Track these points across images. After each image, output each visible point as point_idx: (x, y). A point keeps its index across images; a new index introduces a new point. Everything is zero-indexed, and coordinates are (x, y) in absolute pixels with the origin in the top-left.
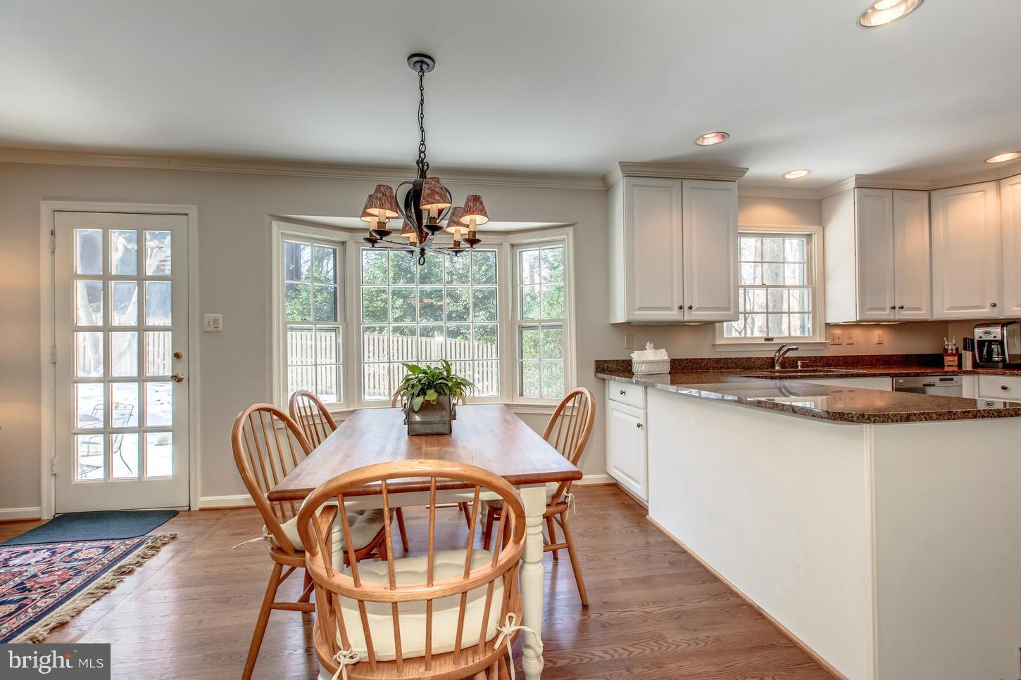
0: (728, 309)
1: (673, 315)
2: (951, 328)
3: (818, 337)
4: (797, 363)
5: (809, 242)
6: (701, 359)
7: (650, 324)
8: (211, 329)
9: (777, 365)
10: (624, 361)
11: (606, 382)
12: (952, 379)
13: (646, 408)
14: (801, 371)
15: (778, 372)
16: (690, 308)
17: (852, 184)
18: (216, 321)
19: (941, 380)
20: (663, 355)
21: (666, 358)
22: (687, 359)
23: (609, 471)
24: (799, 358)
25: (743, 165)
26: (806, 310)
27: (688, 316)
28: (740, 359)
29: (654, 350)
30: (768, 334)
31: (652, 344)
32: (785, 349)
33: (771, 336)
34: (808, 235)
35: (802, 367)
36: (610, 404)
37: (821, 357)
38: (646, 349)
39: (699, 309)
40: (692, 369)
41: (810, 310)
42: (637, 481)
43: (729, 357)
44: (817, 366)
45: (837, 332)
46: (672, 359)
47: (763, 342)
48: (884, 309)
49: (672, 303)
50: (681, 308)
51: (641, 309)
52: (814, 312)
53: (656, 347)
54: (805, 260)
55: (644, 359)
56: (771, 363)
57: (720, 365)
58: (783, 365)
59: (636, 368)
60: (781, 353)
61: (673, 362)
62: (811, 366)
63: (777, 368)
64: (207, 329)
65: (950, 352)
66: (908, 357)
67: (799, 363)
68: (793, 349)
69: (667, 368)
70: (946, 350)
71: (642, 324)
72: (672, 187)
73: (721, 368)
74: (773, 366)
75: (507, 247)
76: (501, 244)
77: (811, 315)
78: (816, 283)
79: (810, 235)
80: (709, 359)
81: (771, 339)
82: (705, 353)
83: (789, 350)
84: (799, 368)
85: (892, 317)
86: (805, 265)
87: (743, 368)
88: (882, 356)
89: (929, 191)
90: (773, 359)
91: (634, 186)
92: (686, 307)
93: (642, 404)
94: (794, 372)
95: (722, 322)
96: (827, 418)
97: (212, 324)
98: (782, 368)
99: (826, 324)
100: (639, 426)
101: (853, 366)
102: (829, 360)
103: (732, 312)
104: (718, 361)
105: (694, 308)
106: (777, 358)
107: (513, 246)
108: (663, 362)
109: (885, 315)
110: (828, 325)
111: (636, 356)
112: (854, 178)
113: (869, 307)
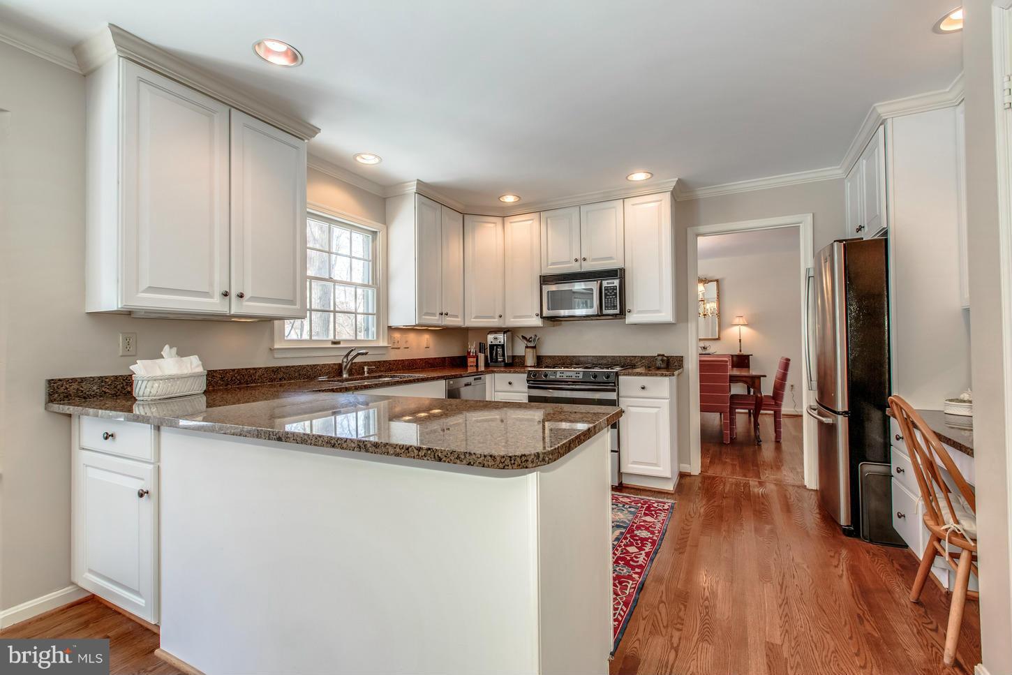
0: (292, 302)
1: (214, 305)
2: (470, 334)
3: (381, 341)
4: (363, 369)
5: (374, 240)
6: (254, 369)
7: (171, 316)
9: (344, 372)
10: (116, 377)
11: (75, 421)
12: (480, 378)
13: (159, 460)
14: (368, 378)
15: (347, 380)
16: (241, 296)
17: (412, 188)
19: (475, 379)
20: (193, 365)
21: (200, 369)
22: (233, 370)
23: (76, 579)
24: (366, 363)
25: (315, 122)
26: (370, 311)
27: (236, 308)
28: (304, 367)
29: (178, 358)
31: (174, 350)
32: (354, 353)
33: (337, 338)
34: (373, 232)
35: (368, 373)
36: (82, 459)
37: (384, 361)
38: (162, 357)
39: (253, 299)
40: (240, 383)
41: (375, 312)
42: (137, 593)
43: (291, 365)
44: (382, 371)
45: (397, 335)
46: (209, 371)
47: (330, 345)
48: (434, 315)
49: (211, 285)
50: (226, 294)
51: (151, 289)
52: (378, 314)
53: (182, 353)
54: (370, 258)
55: (158, 373)
56: (337, 371)
57: (279, 376)
58: (350, 372)
59: (140, 390)
60: (350, 358)
61: (211, 375)
62: (376, 372)
63: (345, 376)
65: (471, 354)
67: (366, 369)
68: (362, 354)
69: (201, 385)
70: (469, 353)
71: (153, 316)
72: (215, 112)
73: (280, 379)
74: (340, 374)
77: (375, 317)
78: (380, 283)
79: (374, 233)
80: (266, 368)
81: (338, 343)
82: (260, 360)
83: (359, 354)
84: (366, 375)
85: (440, 323)
86: (371, 263)
87: (308, 377)
88: (429, 359)
89: (464, 214)
90: (340, 365)
91: (141, 80)
92: (233, 294)
93: (148, 453)
94: (362, 379)
95: (282, 318)
96: (492, 466)
98: (349, 375)
99: (388, 327)
100: (141, 495)
101: (409, 369)
102: (390, 364)
103: (298, 307)
104: (276, 370)
105: (247, 296)
106: (345, 364)
108: (194, 376)
109: (435, 320)
110: (390, 328)
111: (141, 369)
112: (416, 182)
113: (425, 311)
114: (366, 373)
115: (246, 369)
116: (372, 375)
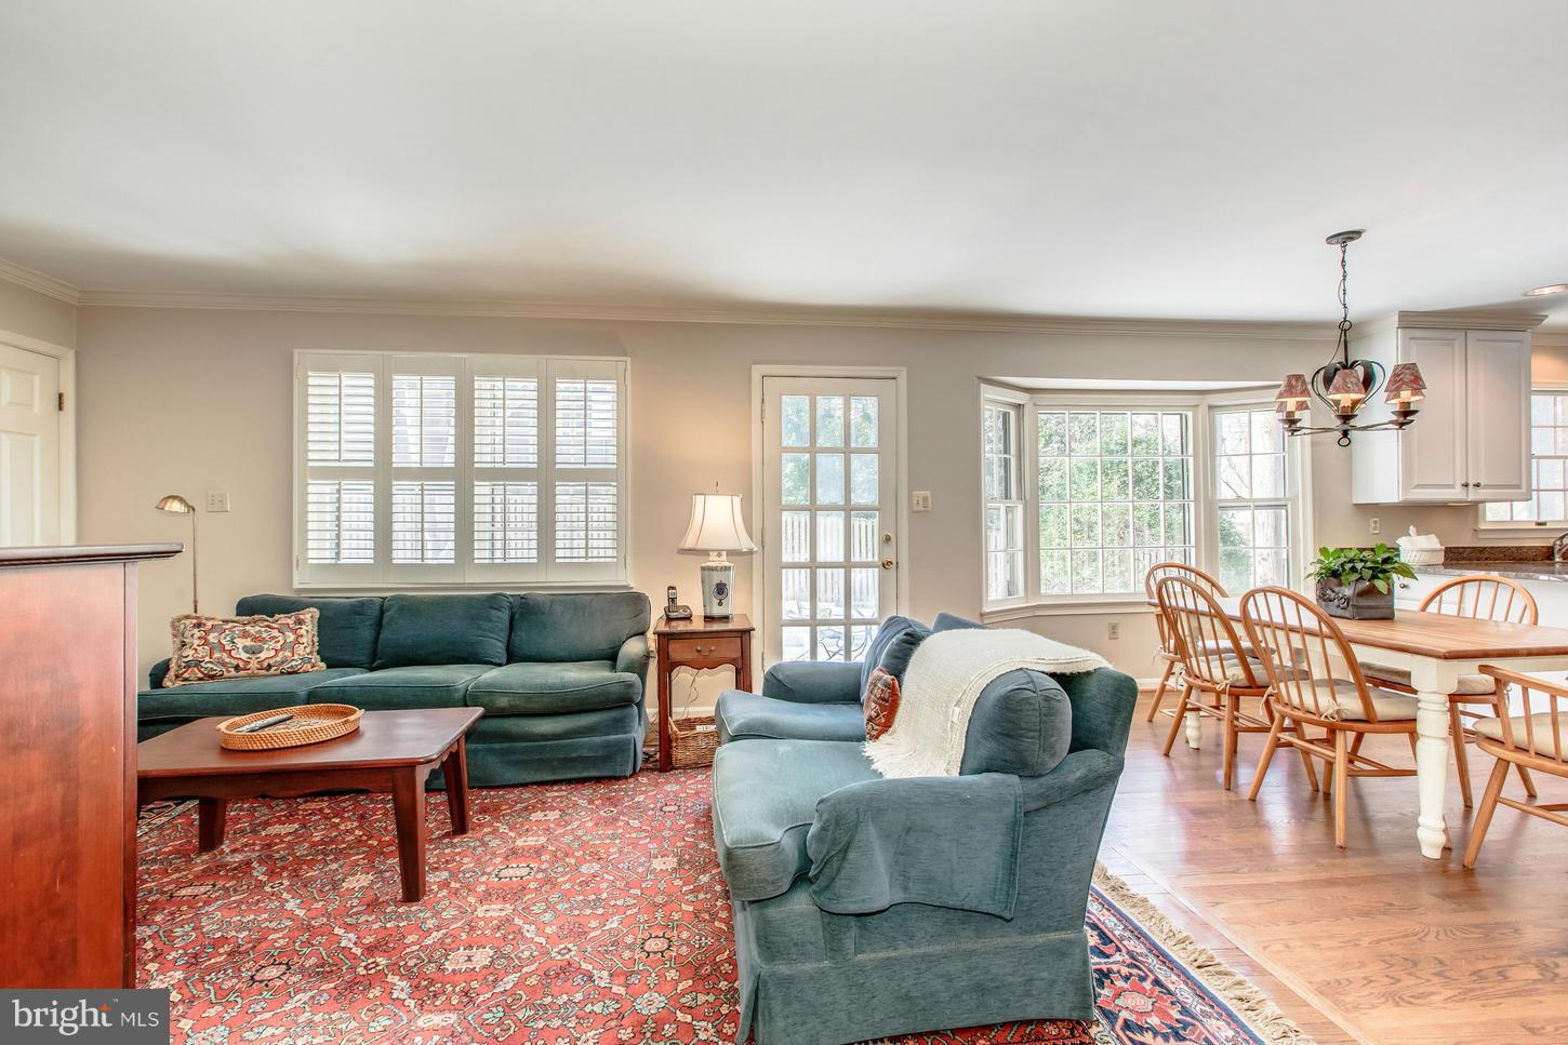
0: (1518, 487)
1: (1455, 494)
6: (1463, 548)
8: (921, 508)
9: (1557, 556)
15: (1559, 563)
16: (1478, 485)
18: (925, 499)
20: (1432, 542)
21: (1438, 545)
27: (1473, 496)
28: (1509, 548)
29: (1420, 536)
31: (1417, 529)
39: (1486, 486)
43: (1496, 545)
46: (1444, 547)
47: (1534, 527)
49: (1455, 479)
50: (1465, 485)
51: (1418, 486)
53: (1422, 533)
55: (1411, 547)
56: (1545, 554)
57: (1486, 556)
60: (1565, 540)
63: (1558, 559)
64: (915, 508)
69: (1441, 558)
72: (1454, 339)
73: (1486, 559)
74: (1551, 558)
75: (1203, 409)
76: (1197, 406)
87: (1513, 559)
90: (1550, 548)
91: (1411, 339)
92: (1471, 485)
97: (921, 502)
98: (1563, 560)
103: (1523, 490)
104: (1483, 550)
105: (1481, 485)
106: (1558, 547)
107: (1210, 407)
108: (1436, 550)
111: (1400, 544)
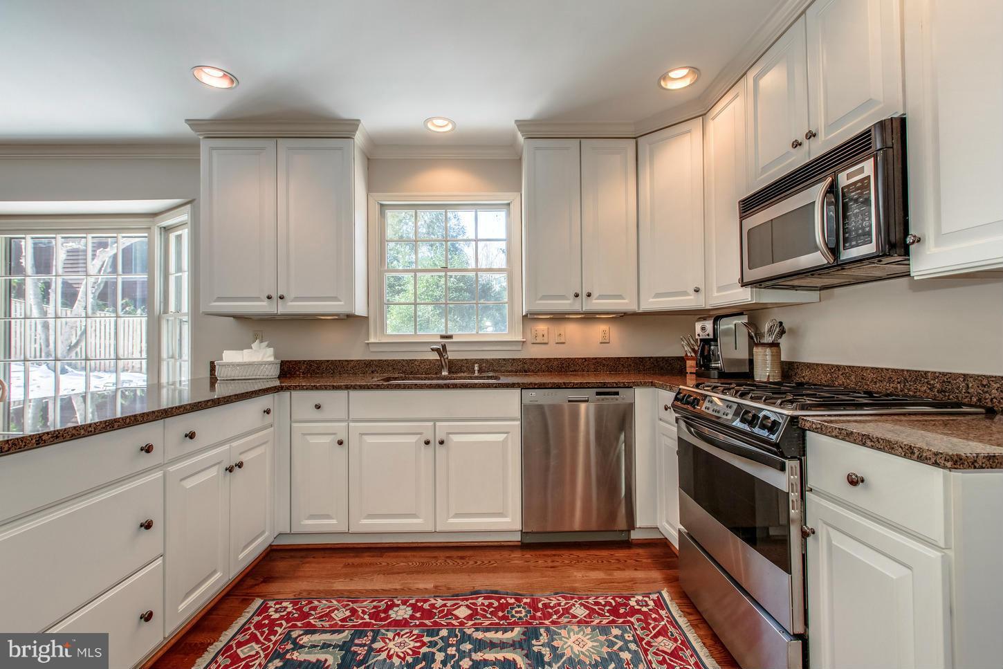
3: (514, 334)
4: (474, 367)
6: (348, 361)
9: (444, 369)
12: (617, 393)
14: (478, 378)
19: (598, 394)
22: (328, 361)
24: (476, 361)
28: (399, 361)
30: (446, 332)
33: (449, 333)
35: (480, 372)
38: (250, 349)
43: (385, 358)
45: (542, 327)
47: (438, 340)
50: (270, 298)
51: (220, 299)
52: (510, 302)
57: (372, 369)
63: (444, 373)
65: (688, 354)
66: (641, 360)
67: (476, 367)
78: (512, 264)
80: (357, 361)
81: (450, 337)
82: (354, 352)
84: (476, 374)
85: (576, 308)
87: (401, 372)
88: (605, 359)
91: (213, 149)
94: (471, 378)
98: (449, 373)
99: (524, 316)
102: (525, 363)
103: (342, 303)
104: (370, 363)
107: (165, 229)
108: (270, 363)
109: (565, 305)
110: (526, 318)
114: (476, 372)
115: (339, 361)
116: (484, 375)
